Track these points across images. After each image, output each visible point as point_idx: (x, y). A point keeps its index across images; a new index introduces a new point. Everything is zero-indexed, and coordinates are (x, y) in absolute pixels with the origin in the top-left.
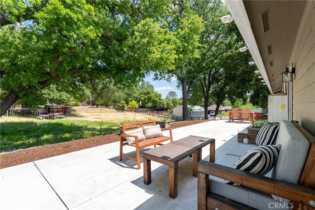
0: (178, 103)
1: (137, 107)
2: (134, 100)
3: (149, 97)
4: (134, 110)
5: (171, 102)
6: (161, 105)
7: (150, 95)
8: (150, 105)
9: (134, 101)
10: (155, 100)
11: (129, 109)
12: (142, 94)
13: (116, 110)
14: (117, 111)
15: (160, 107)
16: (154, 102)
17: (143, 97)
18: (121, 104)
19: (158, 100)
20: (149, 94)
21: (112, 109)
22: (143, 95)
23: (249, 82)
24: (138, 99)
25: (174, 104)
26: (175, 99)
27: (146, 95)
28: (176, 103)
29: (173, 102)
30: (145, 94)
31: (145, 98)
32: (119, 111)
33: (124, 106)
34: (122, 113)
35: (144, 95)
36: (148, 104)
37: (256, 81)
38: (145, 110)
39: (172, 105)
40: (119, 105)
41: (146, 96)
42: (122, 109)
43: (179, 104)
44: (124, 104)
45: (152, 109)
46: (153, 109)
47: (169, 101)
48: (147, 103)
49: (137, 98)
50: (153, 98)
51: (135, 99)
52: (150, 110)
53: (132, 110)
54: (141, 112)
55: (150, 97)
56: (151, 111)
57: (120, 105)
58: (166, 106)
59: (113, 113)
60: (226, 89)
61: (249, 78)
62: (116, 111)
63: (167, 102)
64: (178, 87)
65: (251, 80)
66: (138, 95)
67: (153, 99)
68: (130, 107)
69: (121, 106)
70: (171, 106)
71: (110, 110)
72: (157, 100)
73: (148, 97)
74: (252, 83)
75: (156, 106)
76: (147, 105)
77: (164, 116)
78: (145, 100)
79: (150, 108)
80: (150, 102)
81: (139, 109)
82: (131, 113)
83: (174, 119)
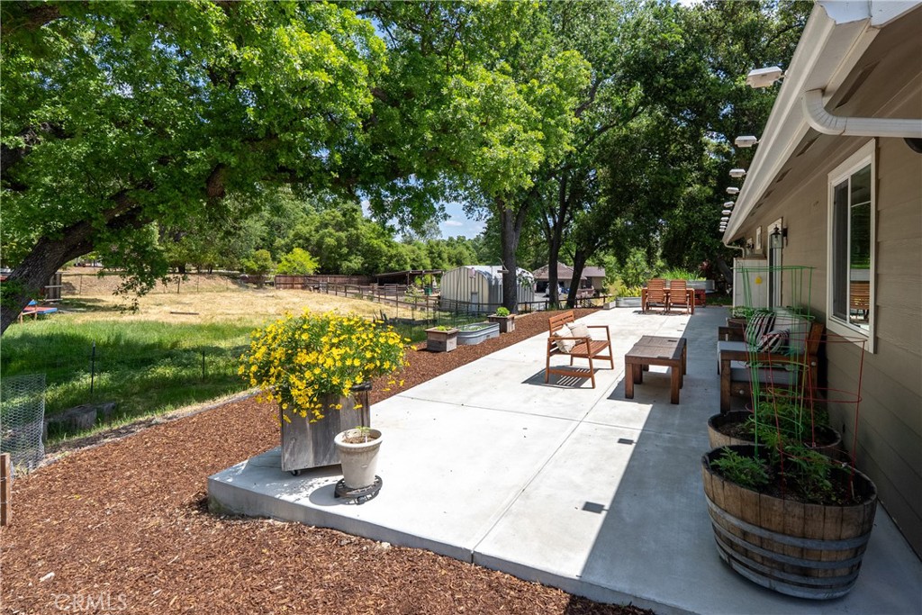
0: (445, 256)
1: (311, 272)
2: (299, 246)
3: (354, 238)
4: (300, 280)
5: (423, 253)
6: (392, 265)
7: (357, 229)
8: (356, 262)
9: (298, 251)
10: (372, 246)
11: (283, 280)
12: (326, 226)
13: (234, 283)
14: (241, 286)
15: (392, 270)
16: (371, 253)
17: (330, 235)
18: (255, 262)
19: (383, 246)
20: (352, 226)
21: (218, 278)
22: (330, 229)
23: (670, 210)
24: (313, 243)
25: (432, 260)
26: (438, 245)
27: (341, 229)
28: (440, 256)
29: (431, 253)
30: (339, 227)
31: (339, 240)
32: (247, 287)
33: (264, 269)
34: (261, 294)
35: (337, 231)
36: (350, 261)
37: (684, 209)
38: (339, 280)
39: (427, 262)
40: (248, 264)
41: (343, 235)
42: (256, 279)
43: (450, 260)
44: (265, 260)
45: (361, 278)
46: (365, 279)
47: (418, 252)
48: (345, 257)
49: (307, 240)
50: (365, 242)
51: (301, 241)
52: (355, 279)
53: (294, 280)
54: (327, 288)
55: (358, 237)
56: (359, 283)
57: (251, 264)
58: (409, 268)
59: (226, 294)
60: (615, 225)
61: (671, 199)
62: (236, 286)
63: (413, 252)
64: (469, 211)
65: (675, 206)
66: (313, 228)
67: (368, 244)
68: (285, 273)
69: (255, 267)
70: (424, 268)
71: (212, 282)
72: (380, 247)
73: (349, 238)
74: (677, 212)
75: (377, 266)
76: (345, 264)
77: (412, 300)
78: (340, 246)
79: (356, 273)
80: (356, 255)
81: (317, 279)
82: (292, 291)
83: (445, 311)
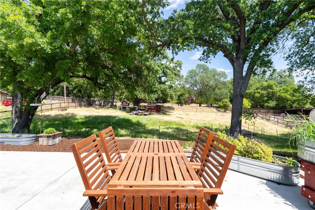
1: (248, 107)
3: (271, 93)
7: (273, 89)
8: (272, 104)
9: (245, 99)
10: (282, 96)
16: (281, 100)
17: (259, 93)
18: (222, 103)
22: (259, 90)
24: (252, 96)
30: (264, 89)
31: (262, 94)
35: (262, 91)
36: (269, 103)
38: (263, 111)
41: (265, 92)
45: (275, 111)
46: (278, 111)
48: (266, 102)
52: (271, 111)
55: (273, 93)
56: (274, 113)
62: (216, 111)
67: (279, 96)
72: (286, 96)
73: (268, 93)
75: (286, 106)
76: (266, 104)
78: (263, 97)
79: (273, 108)
80: (273, 100)
